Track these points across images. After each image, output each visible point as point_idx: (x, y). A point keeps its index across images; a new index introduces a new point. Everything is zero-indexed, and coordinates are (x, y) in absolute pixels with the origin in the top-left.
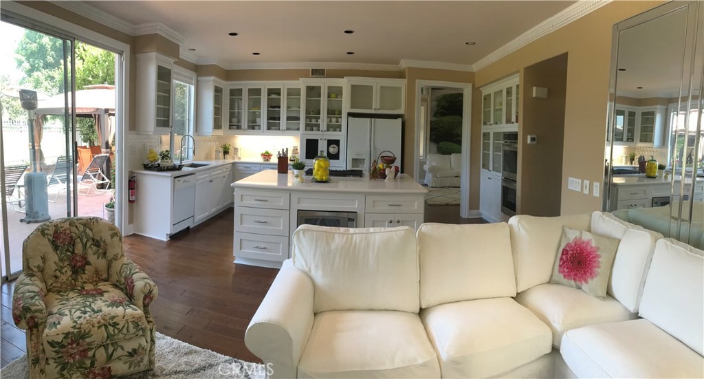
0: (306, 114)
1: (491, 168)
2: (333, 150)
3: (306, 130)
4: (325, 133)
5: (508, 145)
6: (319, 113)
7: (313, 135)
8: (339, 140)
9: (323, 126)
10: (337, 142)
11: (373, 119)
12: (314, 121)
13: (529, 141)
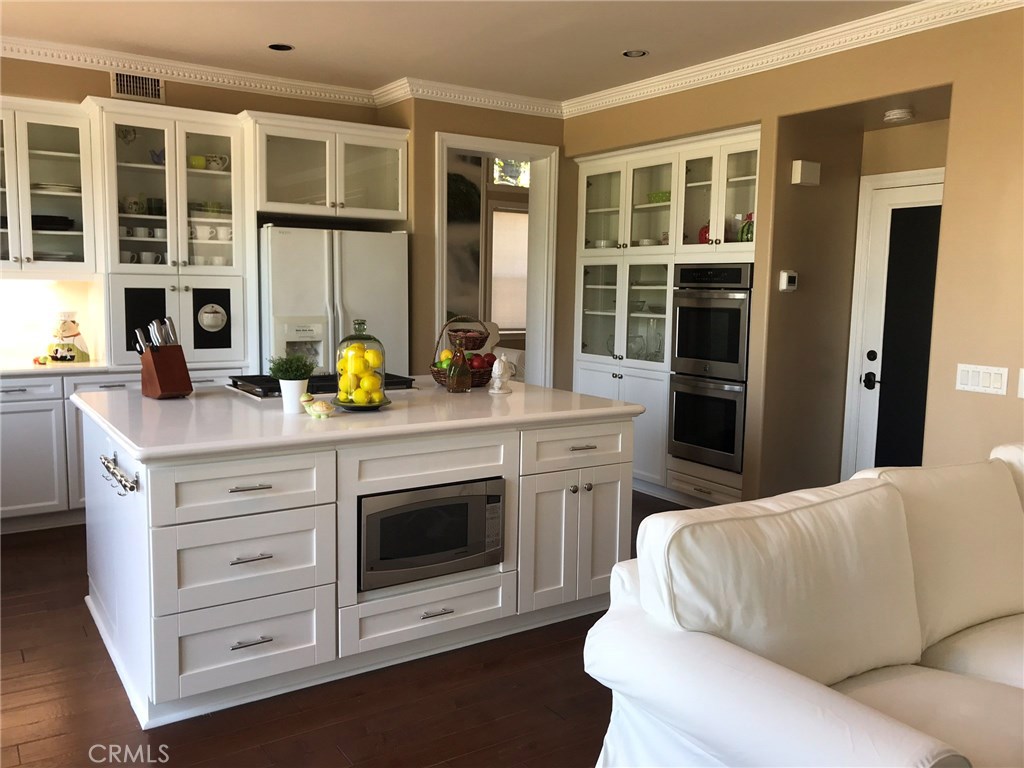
0: (120, 212)
1: (620, 347)
2: (209, 319)
3: (121, 261)
4: (182, 270)
5: (689, 296)
6: (160, 208)
7: (145, 275)
8: (227, 292)
9: (176, 248)
10: (221, 298)
11: (336, 233)
12: (141, 235)
13: (783, 284)
